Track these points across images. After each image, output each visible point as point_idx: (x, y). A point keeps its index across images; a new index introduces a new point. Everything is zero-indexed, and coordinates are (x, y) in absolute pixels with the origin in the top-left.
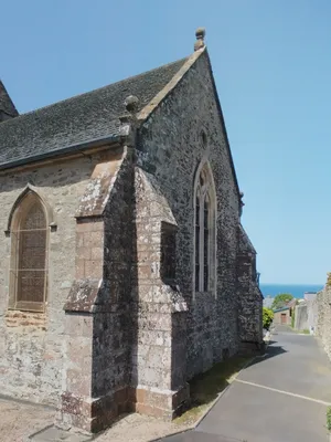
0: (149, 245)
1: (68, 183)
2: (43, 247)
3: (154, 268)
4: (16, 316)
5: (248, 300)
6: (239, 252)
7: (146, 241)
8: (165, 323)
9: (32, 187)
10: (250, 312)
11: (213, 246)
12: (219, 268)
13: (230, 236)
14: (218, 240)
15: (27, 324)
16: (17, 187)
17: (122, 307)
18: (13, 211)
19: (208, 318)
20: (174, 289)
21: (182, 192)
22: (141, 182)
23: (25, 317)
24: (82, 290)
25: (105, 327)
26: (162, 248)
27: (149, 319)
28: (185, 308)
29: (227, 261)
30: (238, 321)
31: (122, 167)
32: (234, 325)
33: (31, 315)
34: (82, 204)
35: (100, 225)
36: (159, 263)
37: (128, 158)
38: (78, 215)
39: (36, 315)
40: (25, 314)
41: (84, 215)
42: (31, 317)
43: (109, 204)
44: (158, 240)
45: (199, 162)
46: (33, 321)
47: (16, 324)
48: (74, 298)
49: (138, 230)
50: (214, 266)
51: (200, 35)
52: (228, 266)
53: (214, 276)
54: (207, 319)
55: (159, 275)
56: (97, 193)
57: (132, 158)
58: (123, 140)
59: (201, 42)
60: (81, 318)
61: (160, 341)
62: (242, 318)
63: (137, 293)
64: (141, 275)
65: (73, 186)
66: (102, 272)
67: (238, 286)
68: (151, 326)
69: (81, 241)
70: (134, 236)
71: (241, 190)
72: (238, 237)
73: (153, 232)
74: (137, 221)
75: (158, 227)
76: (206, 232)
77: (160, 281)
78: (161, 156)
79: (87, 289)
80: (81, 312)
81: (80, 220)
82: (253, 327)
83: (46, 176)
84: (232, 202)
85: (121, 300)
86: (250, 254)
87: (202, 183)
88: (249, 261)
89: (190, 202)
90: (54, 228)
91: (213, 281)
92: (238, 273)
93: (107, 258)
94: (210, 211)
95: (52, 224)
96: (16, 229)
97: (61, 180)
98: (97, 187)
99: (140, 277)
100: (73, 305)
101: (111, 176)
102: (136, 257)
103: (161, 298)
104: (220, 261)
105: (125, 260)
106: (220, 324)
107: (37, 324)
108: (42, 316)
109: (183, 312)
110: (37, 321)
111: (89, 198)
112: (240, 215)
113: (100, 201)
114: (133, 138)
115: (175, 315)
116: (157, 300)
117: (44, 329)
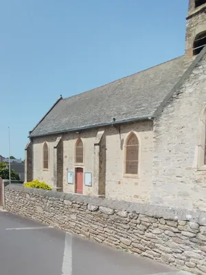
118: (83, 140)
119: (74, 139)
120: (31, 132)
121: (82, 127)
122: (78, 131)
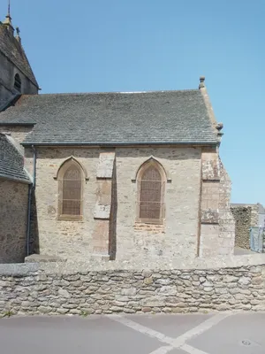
1: (179, 159)
4: (141, 226)
8: (233, 228)
9: (154, 157)
15: (151, 230)
16: (142, 156)
18: (139, 170)
23: (149, 227)
24: (209, 214)
27: (224, 226)
33: (154, 225)
35: (218, 184)
38: (205, 179)
39: (157, 226)
40: (149, 225)
41: (209, 179)
42: (153, 227)
47: (143, 231)
48: (206, 217)
51: (202, 80)
55: (229, 207)
58: (217, 143)
60: (212, 226)
66: (218, 206)
79: (212, 213)
81: (205, 181)
83: (163, 153)
90: (169, 181)
95: (168, 179)
96: (139, 179)
98: (210, 165)
100: (207, 220)
101: (215, 161)
103: (230, 217)
107: (157, 230)
108: (162, 226)
110: (158, 228)
111: (207, 170)
113: (215, 173)
116: (228, 218)
117: (163, 232)
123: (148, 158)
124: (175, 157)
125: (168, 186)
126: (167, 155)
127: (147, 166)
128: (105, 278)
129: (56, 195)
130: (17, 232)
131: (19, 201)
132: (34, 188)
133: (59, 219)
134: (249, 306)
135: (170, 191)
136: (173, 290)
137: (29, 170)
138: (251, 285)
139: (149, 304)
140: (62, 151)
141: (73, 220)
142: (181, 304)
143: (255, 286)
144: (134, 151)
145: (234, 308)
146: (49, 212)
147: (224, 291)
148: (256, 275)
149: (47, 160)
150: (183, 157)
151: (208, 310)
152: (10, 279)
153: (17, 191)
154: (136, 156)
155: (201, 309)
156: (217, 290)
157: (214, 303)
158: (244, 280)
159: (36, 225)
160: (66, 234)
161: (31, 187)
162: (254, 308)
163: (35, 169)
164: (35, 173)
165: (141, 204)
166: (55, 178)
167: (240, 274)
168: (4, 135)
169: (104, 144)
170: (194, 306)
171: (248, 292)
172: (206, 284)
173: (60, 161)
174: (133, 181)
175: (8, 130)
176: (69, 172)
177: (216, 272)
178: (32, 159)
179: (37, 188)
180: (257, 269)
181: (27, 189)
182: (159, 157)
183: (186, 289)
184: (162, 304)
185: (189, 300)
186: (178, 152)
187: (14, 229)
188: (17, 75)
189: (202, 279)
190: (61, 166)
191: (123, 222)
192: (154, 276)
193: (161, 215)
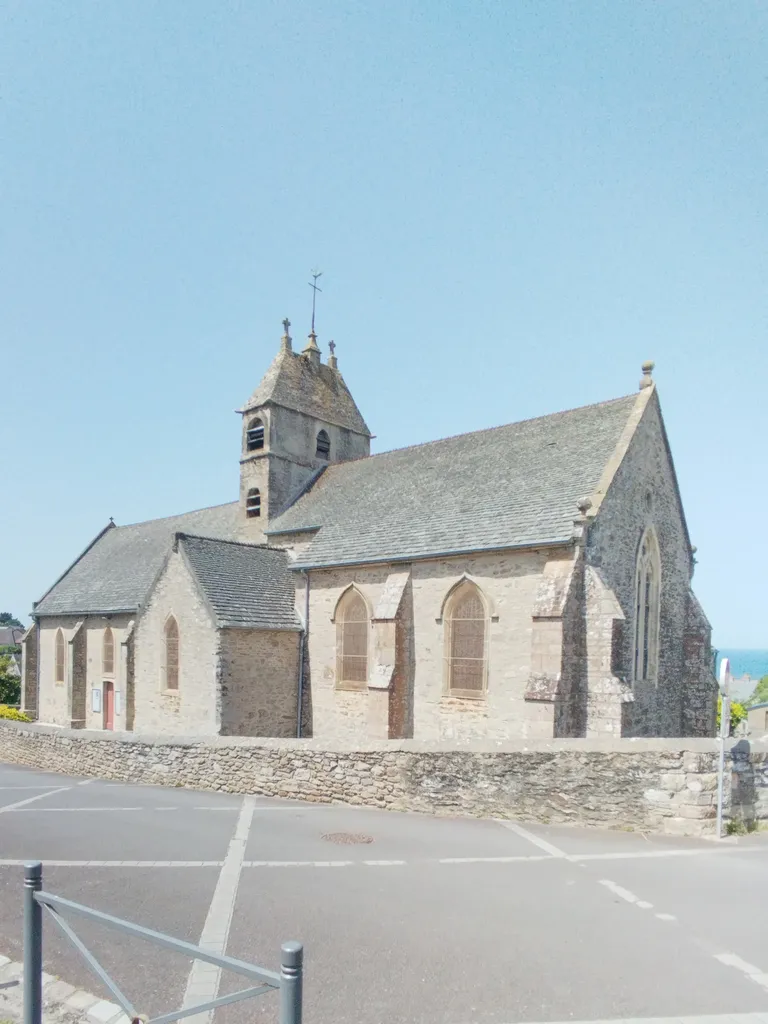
0: (599, 641)
1: (512, 575)
2: (480, 637)
3: (604, 662)
4: (451, 703)
5: (698, 690)
6: (688, 628)
7: (596, 636)
8: (616, 711)
9: (469, 576)
10: (699, 705)
11: (656, 626)
12: (662, 651)
13: (677, 609)
14: (662, 617)
15: (466, 710)
16: (451, 574)
17: (573, 697)
18: (446, 600)
19: (647, 710)
20: (622, 680)
21: (623, 574)
22: (592, 580)
23: (462, 704)
24: (541, 682)
25: (562, 714)
26: (612, 644)
27: (599, 708)
28: (633, 699)
29: (671, 642)
30: (683, 716)
31: (575, 568)
32: (679, 720)
33: (470, 702)
34: (538, 603)
35: (559, 625)
36: (609, 658)
37: (579, 558)
38: (536, 615)
39: (475, 703)
40: (462, 701)
41: (542, 615)
42: (469, 705)
43: (566, 605)
44: (610, 636)
45: (642, 531)
46: (472, 707)
47: (453, 711)
48: (533, 689)
49: (588, 625)
50: (655, 649)
51: (647, 370)
52: (672, 648)
53: (655, 661)
54: (645, 712)
55: (609, 668)
56: (551, 594)
57: (583, 557)
58: (574, 541)
59: (647, 379)
60: (542, 706)
61: (609, 728)
62: (689, 712)
63: (586, 684)
64: (590, 667)
65: (517, 579)
66: (560, 666)
67: (684, 671)
68: (600, 715)
69: (538, 638)
70: (583, 631)
71: (694, 543)
72: (686, 609)
73: (603, 628)
74: (586, 617)
75: (609, 624)
76: (647, 609)
77: (610, 674)
78: (605, 544)
79: (546, 681)
80: (542, 701)
81: (536, 619)
82: (704, 724)
83: (485, 566)
84: (681, 564)
85: (572, 691)
86: (703, 631)
87: (644, 553)
88: (701, 640)
89: (632, 582)
90: (496, 619)
91: (653, 668)
92: (686, 655)
93: (564, 654)
94: (653, 584)
95: (494, 615)
96: (448, 618)
97: (504, 571)
98: (552, 587)
99: (589, 669)
100: (533, 694)
101: (565, 577)
102: (586, 652)
103: (611, 689)
104: (662, 642)
105: (575, 654)
106: (660, 719)
107: (476, 711)
108: (483, 703)
109: (631, 703)
110: (477, 708)
111: (544, 598)
112: (690, 578)
113: (557, 602)
114: (585, 539)
115: (625, 705)
116: (607, 691)
117: (485, 716)
118: (112, 629)
119: (101, 627)
120: (36, 604)
121: (110, 609)
122: (104, 615)
123: (459, 578)
124: (504, 573)
125: (492, 629)
126: (491, 569)
127: (460, 592)
128: (248, 755)
129: (334, 648)
130: (277, 708)
131: (280, 658)
132: (307, 636)
133: (338, 689)
134: (383, 803)
135: (497, 638)
136: (305, 774)
137: (300, 607)
138: (385, 777)
139: (285, 788)
140: (343, 575)
141: (356, 689)
142: (314, 792)
143: (389, 779)
144: (439, 566)
145: (366, 803)
146: (326, 676)
147: (354, 780)
148: (389, 764)
149: (323, 590)
150: (518, 572)
151: (340, 802)
152: (180, 749)
153: (275, 644)
154: (441, 575)
155: (334, 801)
156: (348, 779)
157: (346, 794)
158: (377, 770)
159: (309, 700)
160: (347, 714)
161: (303, 635)
162: (389, 806)
163: (308, 606)
164: (308, 614)
165: (454, 662)
166: (332, 621)
167: (372, 761)
168: (283, 551)
169: (394, 560)
170: (326, 795)
171: (382, 785)
172: (337, 770)
173: (337, 592)
174: (439, 621)
175: (289, 541)
176: (353, 609)
177: (346, 757)
178: (303, 591)
179: (310, 637)
180: (392, 757)
181: (296, 639)
182: (477, 573)
183: (318, 774)
184: (296, 789)
185: (321, 787)
186: (510, 562)
187: (273, 702)
188: (323, 433)
189: (333, 764)
190: (339, 600)
191: (424, 695)
192: (289, 756)
193: (484, 685)
